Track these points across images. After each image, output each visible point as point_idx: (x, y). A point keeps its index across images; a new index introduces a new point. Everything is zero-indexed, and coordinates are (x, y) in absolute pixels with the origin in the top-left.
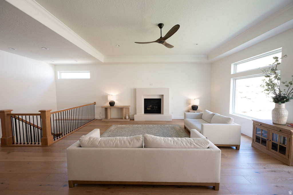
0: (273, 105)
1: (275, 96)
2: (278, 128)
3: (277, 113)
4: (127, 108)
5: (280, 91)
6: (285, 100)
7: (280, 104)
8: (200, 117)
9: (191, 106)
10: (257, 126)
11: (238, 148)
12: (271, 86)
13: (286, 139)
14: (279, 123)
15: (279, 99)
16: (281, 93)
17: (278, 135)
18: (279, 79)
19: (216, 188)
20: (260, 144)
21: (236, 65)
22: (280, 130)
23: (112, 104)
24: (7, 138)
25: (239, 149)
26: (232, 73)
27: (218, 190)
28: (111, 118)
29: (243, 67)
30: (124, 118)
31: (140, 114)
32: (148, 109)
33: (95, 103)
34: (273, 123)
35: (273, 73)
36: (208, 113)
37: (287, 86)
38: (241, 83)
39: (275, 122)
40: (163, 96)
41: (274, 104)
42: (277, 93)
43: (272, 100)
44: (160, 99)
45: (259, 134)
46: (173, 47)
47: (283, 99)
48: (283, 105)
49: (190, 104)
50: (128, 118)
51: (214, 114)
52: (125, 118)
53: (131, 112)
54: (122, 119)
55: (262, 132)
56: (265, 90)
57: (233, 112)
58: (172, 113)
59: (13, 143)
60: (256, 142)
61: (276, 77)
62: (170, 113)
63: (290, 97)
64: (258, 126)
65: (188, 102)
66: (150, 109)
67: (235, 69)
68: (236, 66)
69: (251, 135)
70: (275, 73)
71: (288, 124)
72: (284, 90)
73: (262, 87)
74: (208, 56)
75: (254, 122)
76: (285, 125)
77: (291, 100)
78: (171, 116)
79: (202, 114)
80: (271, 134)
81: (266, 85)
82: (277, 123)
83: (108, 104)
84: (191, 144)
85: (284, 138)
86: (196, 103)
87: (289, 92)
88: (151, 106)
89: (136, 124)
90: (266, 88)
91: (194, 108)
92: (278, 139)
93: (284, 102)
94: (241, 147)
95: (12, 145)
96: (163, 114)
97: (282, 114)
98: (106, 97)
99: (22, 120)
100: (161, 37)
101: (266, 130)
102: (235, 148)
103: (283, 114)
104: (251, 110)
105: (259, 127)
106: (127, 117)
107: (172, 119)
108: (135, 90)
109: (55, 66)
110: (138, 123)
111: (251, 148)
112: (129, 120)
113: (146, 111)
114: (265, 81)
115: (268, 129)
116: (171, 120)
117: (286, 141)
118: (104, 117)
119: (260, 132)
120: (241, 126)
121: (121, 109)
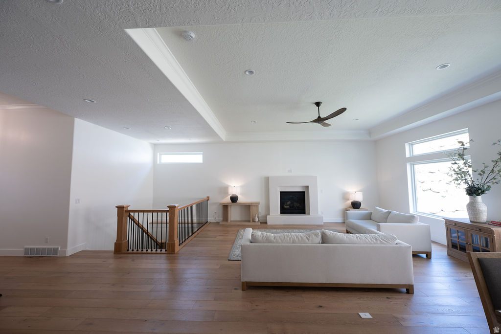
0: (467, 199)
1: (468, 187)
2: (477, 227)
3: (472, 208)
4: (256, 205)
5: (473, 182)
6: (480, 191)
7: (475, 197)
8: (369, 217)
9: (349, 202)
10: (450, 227)
11: (429, 256)
12: (461, 174)
13: (488, 240)
14: (478, 221)
15: (473, 191)
16: (474, 183)
17: (478, 236)
18: (469, 166)
19: (410, 291)
20: (458, 251)
21: (412, 145)
22: (480, 230)
23: (234, 199)
24: (123, 242)
25: (430, 258)
26: (408, 155)
27: (413, 293)
28: (231, 221)
29: (421, 148)
30: (251, 221)
31: (275, 215)
32: (286, 207)
33: (208, 198)
34: (471, 221)
35: (461, 159)
36: (381, 211)
37: (480, 174)
38: (421, 169)
39: (472, 220)
40: (307, 187)
41: (468, 197)
42: (470, 184)
43: (465, 192)
44: (304, 192)
45: (455, 237)
46: (331, 125)
47: (478, 191)
48: (479, 198)
49: (348, 200)
50: (259, 221)
51: (391, 212)
52: (254, 221)
53: (261, 211)
54: (249, 221)
55: (458, 235)
56: (453, 180)
57: (415, 211)
58: (322, 213)
59: (128, 250)
60: (452, 249)
61: (465, 164)
62: (320, 213)
63: (485, 188)
64: (452, 226)
65: (345, 196)
66: (288, 207)
67: (411, 150)
68: (412, 147)
69: (445, 242)
70: (463, 159)
71: (488, 223)
72: (478, 179)
73: (449, 176)
74: (370, 131)
75: (446, 221)
76: (485, 223)
77: (487, 192)
78: (322, 217)
79: (371, 213)
80: (469, 235)
81: (455, 174)
82: (476, 221)
83: (227, 200)
84: (376, 239)
85: (486, 239)
86: (358, 197)
87: (483, 182)
88: (289, 203)
89: (274, 229)
90: (455, 176)
91: (356, 205)
92: (479, 241)
93: (479, 195)
94: (433, 255)
95: (127, 252)
96: (309, 214)
97: (479, 209)
98: (225, 190)
99: (133, 220)
100: (319, 117)
101: (463, 231)
102: (424, 256)
103: (481, 209)
104: (442, 210)
105: (453, 229)
106: (257, 220)
107: (324, 222)
108: (267, 180)
109: (155, 146)
110: (275, 227)
111: (447, 257)
112: (260, 224)
113: (284, 211)
114: (452, 169)
115: (465, 230)
116: (323, 224)
117: (489, 243)
118: (221, 219)
119: (456, 235)
120: (429, 226)
121: (248, 207)
